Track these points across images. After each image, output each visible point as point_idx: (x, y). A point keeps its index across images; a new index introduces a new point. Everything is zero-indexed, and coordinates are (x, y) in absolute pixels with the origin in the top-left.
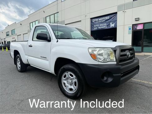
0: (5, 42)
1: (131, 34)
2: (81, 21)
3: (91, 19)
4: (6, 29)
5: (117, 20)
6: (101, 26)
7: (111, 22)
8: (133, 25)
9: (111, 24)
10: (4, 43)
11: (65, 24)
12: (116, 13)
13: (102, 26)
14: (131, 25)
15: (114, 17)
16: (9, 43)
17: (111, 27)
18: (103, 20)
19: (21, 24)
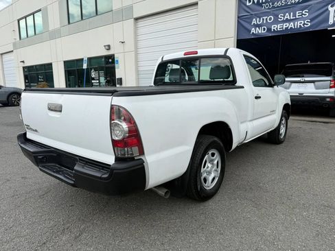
6: (283, 22)
9: (332, 10)
11: (135, 16)
17: (331, 22)
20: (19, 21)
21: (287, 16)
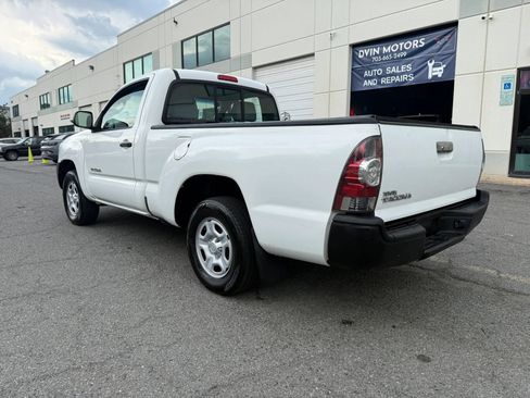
0: (36, 129)
1: (513, 106)
2: (313, 55)
3: (355, 47)
4: (38, 84)
5: (455, 52)
6: (390, 75)
7: (430, 59)
8: (519, 70)
9: (430, 65)
10: (31, 134)
11: (254, 65)
12: (455, 24)
13: (394, 74)
14: (515, 73)
15: (443, 41)
16: (49, 132)
17: (430, 77)
18: (399, 51)
19: (92, 68)
20: (124, 65)
21: (394, 70)
